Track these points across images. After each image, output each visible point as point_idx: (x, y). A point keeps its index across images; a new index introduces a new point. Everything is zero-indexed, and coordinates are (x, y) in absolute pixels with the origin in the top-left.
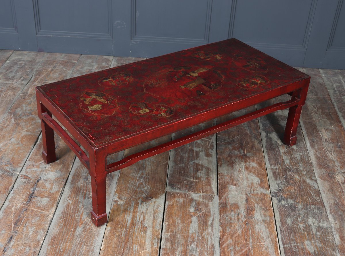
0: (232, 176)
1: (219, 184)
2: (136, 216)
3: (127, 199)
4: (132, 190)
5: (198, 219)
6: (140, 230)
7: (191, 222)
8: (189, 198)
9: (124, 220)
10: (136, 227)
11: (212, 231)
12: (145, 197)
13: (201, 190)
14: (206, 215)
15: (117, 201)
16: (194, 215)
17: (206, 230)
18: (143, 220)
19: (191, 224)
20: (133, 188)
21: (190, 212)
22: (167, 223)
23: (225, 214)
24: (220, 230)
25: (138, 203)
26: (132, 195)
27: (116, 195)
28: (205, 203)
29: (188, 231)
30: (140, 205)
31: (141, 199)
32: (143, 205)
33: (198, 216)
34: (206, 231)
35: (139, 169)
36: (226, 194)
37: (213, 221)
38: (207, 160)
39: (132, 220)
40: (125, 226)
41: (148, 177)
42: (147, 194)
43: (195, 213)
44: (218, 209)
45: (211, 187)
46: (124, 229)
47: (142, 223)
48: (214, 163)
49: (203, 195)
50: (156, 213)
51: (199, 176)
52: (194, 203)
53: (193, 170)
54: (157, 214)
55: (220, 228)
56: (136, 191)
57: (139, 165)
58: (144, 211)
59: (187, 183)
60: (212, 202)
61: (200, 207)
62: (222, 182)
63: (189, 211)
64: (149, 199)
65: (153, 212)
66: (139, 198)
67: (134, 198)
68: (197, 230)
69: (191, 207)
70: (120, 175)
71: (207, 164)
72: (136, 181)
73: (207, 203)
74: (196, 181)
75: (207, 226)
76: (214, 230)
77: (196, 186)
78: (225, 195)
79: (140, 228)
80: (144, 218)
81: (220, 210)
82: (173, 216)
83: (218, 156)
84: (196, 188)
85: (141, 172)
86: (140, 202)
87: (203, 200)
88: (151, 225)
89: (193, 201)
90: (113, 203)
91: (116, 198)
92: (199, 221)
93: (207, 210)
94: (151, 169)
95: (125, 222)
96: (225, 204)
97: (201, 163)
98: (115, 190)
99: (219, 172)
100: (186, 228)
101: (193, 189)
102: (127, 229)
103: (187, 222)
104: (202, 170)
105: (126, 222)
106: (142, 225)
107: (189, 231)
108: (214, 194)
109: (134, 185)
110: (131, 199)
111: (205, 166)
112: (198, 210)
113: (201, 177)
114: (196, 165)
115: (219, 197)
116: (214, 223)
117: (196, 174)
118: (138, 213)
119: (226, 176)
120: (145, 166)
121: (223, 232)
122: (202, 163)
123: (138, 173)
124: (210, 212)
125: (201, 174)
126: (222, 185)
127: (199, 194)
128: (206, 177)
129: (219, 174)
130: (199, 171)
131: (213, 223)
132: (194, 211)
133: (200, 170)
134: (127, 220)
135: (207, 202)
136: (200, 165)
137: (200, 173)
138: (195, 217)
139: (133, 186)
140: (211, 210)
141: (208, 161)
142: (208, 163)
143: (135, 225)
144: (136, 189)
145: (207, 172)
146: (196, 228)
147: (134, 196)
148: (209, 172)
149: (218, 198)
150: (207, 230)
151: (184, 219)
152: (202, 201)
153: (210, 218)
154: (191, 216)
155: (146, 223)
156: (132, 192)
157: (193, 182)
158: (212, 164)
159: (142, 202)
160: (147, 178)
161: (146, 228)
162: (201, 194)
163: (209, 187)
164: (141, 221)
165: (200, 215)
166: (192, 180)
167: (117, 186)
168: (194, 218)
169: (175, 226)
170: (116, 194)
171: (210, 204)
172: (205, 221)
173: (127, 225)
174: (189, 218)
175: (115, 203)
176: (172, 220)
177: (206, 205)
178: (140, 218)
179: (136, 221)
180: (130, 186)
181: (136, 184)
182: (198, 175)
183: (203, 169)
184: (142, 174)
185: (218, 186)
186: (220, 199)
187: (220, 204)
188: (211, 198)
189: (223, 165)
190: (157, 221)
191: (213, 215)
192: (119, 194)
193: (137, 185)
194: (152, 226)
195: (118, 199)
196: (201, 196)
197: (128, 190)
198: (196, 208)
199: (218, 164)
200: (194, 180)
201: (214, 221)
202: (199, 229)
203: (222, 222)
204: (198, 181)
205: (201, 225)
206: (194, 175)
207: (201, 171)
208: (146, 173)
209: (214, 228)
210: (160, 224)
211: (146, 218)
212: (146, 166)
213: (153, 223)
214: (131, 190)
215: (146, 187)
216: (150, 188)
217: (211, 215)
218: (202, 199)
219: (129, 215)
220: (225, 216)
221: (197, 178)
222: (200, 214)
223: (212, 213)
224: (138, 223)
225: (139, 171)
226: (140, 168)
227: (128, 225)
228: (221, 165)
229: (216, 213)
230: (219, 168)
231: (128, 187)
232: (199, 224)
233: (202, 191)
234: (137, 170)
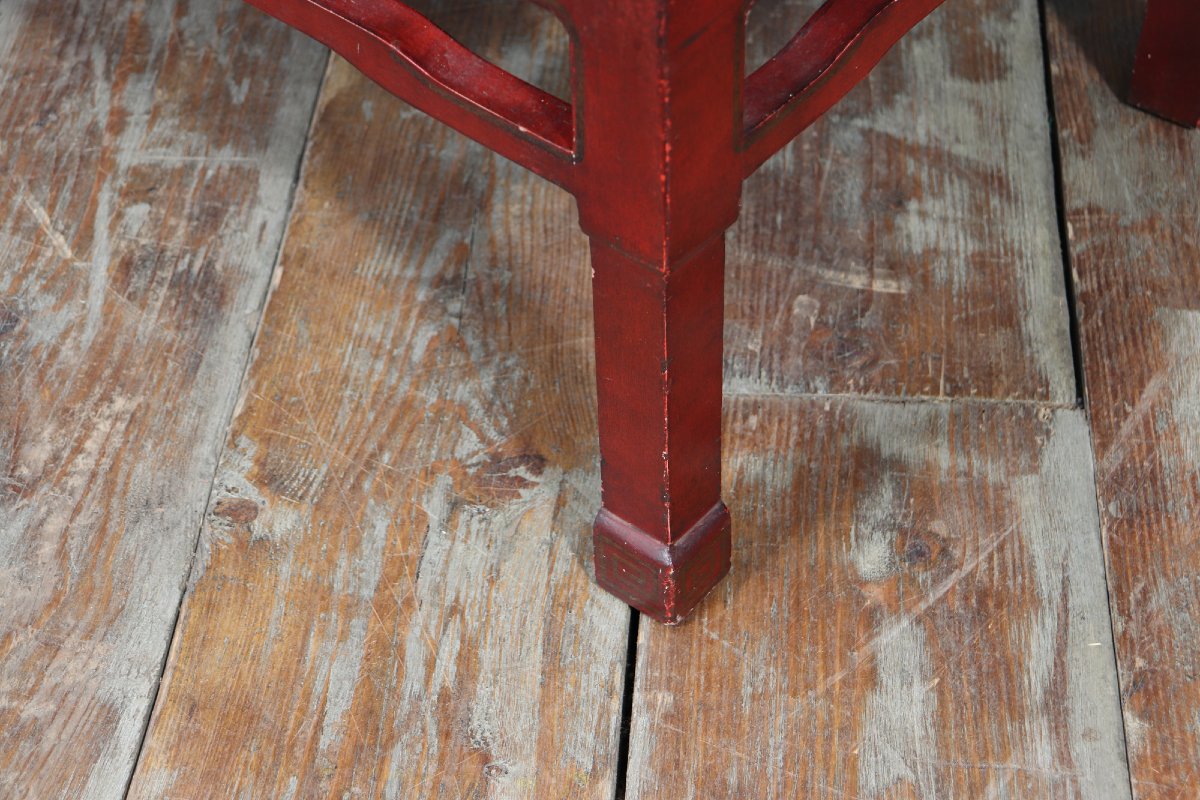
0: (1184, 226)
1: (1080, 306)
2: (400, 649)
3: (328, 481)
4: (374, 402)
5: (931, 638)
6: (428, 782)
7: (872, 678)
8: (844, 443)
9: (299, 691)
10: (398, 754)
11: (1064, 757)
12: (481, 456)
13: (938, 371)
14: (999, 605)
15: (240, 513)
16: (895, 611)
17: (1004, 756)
18: (461, 680)
19: (874, 700)
20: (380, 383)
21: (855, 583)
22: (665, 699)
23: (1161, 581)
24: (1133, 740)
25: (422, 517)
26: (371, 447)
27: (244, 452)
28: (983, 486)
29: (851, 764)
30: (433, 537)
31: (444, 480)
32: (461, 533)
33: (931, 613)
34: (1013, 765)
35: (438, 217)
36: (1152, 388)
37: (1061, 651)
38: (972, 102)
39: (366, 681)
40: (299, 752)
41: (507, 274)
42: (492, 434)
43: (900, 591)
44: (1093, 536)
45: (1019, 341)
46: (293, 782)
47: (451, 707)
48: (1029, 127)
49: (954, 416)
50: (568, 606)
51: (918, 249)
52: (887, 493)
53: (865, 198)
54: (582, 616)
55: (1134, 724)
56: (407, 405)
57: (434, 176)
58: (473, 594)
59: (822, 311)
60: (1034, 470)
61: (939, 527)
62: (1108, 285)
63: (852, 564)
64: (512, 473)
65: (541, 602)
66: (430, 473)
67: (388, 475)
68: (927, 752)
69: (865, 530)
70: (279, 271)
71: (970, 134)
72: (406, 316)
73: (1000, 488)
74: (893, 287)
75: (1011, 710)
76: (1080, 748)
77: (890, 338)
78: (1144, 405)
79: (432, 768)
80: (467, 659)
81: (1115, 549)
82: (711, 627)
83: (1054, 69)
84: (898, 351)
85: (448, 237)
86: (434, 508)
87: (962, 463)
88: (522, 726)
89: (875, 477)
90: (207, 530)
91: (239, 481)
92: (941, 663)
93: (1001, 548)
94: (527, 208)
95: (303, 710)
96: (1153, 479)
97: (921, 132)
98: (238, 411)
99: (1073, 203)
100: (830, 738)
101: (874, 362)
102: (317, 778)
103: (838, 677)
104: (938, 194)
105: (314, 706)
106: (446, 735)
107: (854, 769)
108: (1046, 396)
109: (392, 359)
110: (367, 485)
111: (958, 158)
112: (921, 554)
113: (931, 253)
114: (884, 156)
115: (1094, 420)
116: (1073, 672)
117: (889, 227)
118: (419, 617)
119: (1132, 228)
120: (481, 184)
121: (1167, 769)
122: (933, 128)
123: (428, 250)
124: (1032, 567)
125: (932, 227)
126: (1112, 310)
127: (923, 410)
128: (972, 246)
129: (1078, 212)
130: (913, 205)
131: (1064, 681)
132: (892, 563)
133: (917, 191)
134: (319, 688)
135: (994, 472)
136: (914, 150)
137: (923, 215)
138: (905, 623)
139: (380, 366)
140: (1038, 549)
141: (980, 112)
142: (983, 132)
143: (392, 739)
144: (405, 388)
145: (979, 210)
146: (919, 732)
147: (386, 457)
148: (995, 202)
149: (1087, 429)
150: (1015, 754)
151: (806, 649)
152: (953, 472)
153: (1036, 629)
154: (871, 620)
155: (485, 714)
156: (371, 416)
157: (868, 296)
158: (1011, 134)
159: (455, 506)
160: (496, 289)
161: (486, 759)
162: (943, 404)
163: (1000, 339)
164: (444, 696)
165: (942, 600)
166: (858, 282)
167: (257, 366)
168: (895, 632)
169: (730, 728)
170: (244, 441)
171: (1026, 494)
172: (997, 663)
173: (315, 739)
174: (850, 642)
175: (222, 532)
176: (709, 669)
177: (994, 510)
178: (430, 665)
179: (400, 698)
180: (359, 366)
181: (410, 347)
182: (908, 237)
183: (941, 183)
184: (462, 253)
185: (1081, 319)
186: (1103, 440)
187: (1111, 485)
188: (1029, 438)
189: (1101, 136)
190: (577, 686)
191: (1057, 595)
192: (267, 440)
193: (418, 354)
194: (535, 736)
195: (253, 494)
196: (944, 422)
197: (339, 401)
198: (903, 533)
199: (1064, 134)
200: (878, 286)
201: (1073, 654)
202: (942, 745)
203: (1140, 663)
204: (911, 294)
205: (960, 704)
206: (870, 239)
207: (931, 205)
208: (492, 242)
209: (1077, 723)
210: (604, 712)
211: (487, 655)
212: (491, 187)
213: (545, 703)
214: (366, 402)
215: (487, 363)
216: (517, 374)
217: (1036, 601)
218: (952, 450)
219: (344, 636)
220: (1160, 599)
221: (895, 266)
222: (941, 590)
223: (1047, 581)
224: (416, 712)
225: (433, 235)
226: (441, 202)
227: (324, 742)
228: (1086, 138)
229: (1077, 575)
230: (1077, 170)
231: (346, 379)
232: (940, 690)
233: (948, 379)
234: (416, 218)
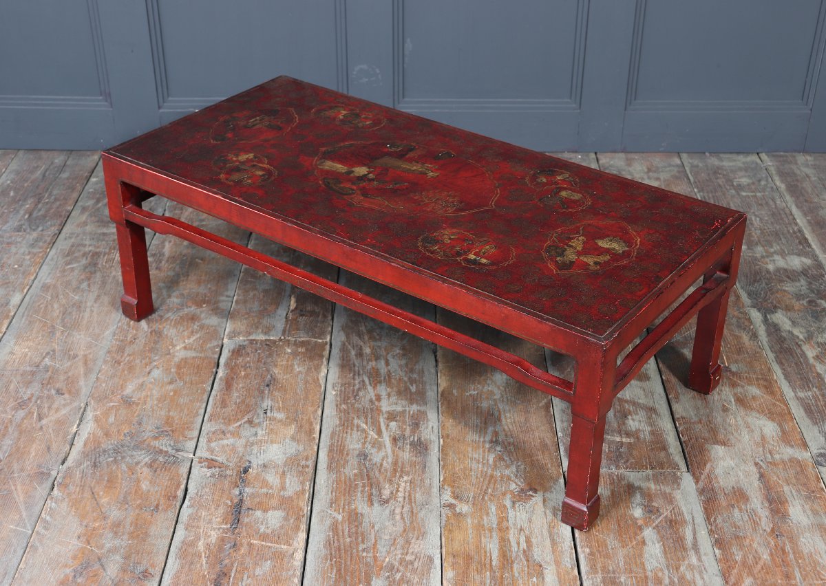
0: (710, 423)
1: (684, 445)
2: (509, 540)
3: (474, 498)
4: (482, 476)
5: (659, 532)
6: (526, 572)
7: (644, 543)
8: (623, 483)
9: (483, 552)
10: (515, 565)
11: (700, 560)
12: (518, 489)
13: (647, 463)
14: (676, 524)
15: (451, 506)
16: (647, 526)
17: (684, 560)
18: (528, 547)
19: (646, 548)
20: (482, 471)
21: (635, 520)
22: (587, 550)
23: (719, 516)
24: (717, 555)
25: (505, 506)
26: (484, 488)
27: (447, 490)
28: (665, 493)
29: (643, 564)
30: (510, 511)
31: (509, 496)
32: (517, 509)
33: (657, 526)
34: (686, 562)
35: (485, 423)
36: (708, 466)
37: (694, 535)
38: (641, 387)
39: (501, 548)
40: (488, 566)
41: (512, 440)
42: (519, 483)
43: (648, 521)
44: (698, 505)
45: (668, 455)
46: (488, 573)
47: (527, 554)
48: (660, 395)
49: (653, 475)
50: (554, 528)
51: (634, 430)
52: (638, 496)
53: (615, 415)
54: (558, 530)
55: (717, 551)
56: (492, 476)
57: (481, 412)
58: (525, 525)
59: (609, 448)
60: (679, 489)
61: (654, 504)
62: (691, 439)
63: (632, 514)
64: (528, 493)
65: (546, 526)
66: (504, 494)
67: (492, 495)
68: (663, 560)
69: (634, 506)
70: (441, 440)
71: (643, 397)
72: (484, 452)
73: (670, 494)
74: (628, 440)
75: (684, 549)
76: (703, 558)
77: (631, 454)
78: (707, 470)
79: (526, 569)
80: (528, 541)
81: (705, 508)
82: (596, 532)
83: (664, 378)
84: (634, 458)
85: (491, 429)
86: (508, 503)
87: (658, 487)
88: (548, 557)
89: (634, 492)
90: (443, 512)
91: (447, 497)
92: (662, 538)
93: (673, 509)
94: (513, 420)
95: (485, 556)
96: (713, 491)
97: (628, 396)
98: (442, 479)
99: (676, 416)
100: (636, 558)
101: (627, 461)
102: (495, 572)
103: (635, 543)
104: (637, 414)
105: (488, 555)
106: (528, 561)
107: (644, 565)
108: (679, 469)
109: (483, 464)
110: (486, 498)
111: (640, 404)
112: (651, 511)
113: (638, 431)
114: (618, 403)
115: (693, 475)
116: (698, 539)
117: (624, 424)
118: (512, 531)
119: (695, 423)
120: (496, 414)
121: (727, 561)
122: (632, 396)
123: (485, 433)
124: (683, 514)
125: (637, 423)
126: (693, 445)
127: (644, 474)
128: (649, 428)
129: (678, 419)
130: (630, 417)
131: (697, 542)
132: (644, 514)
133: (630, 413)
134: (488, 550)
135: (668, 490)
136: (626, 401)
137: (633, 420)
138: (650, 529)
139: (480, 466)
140: (684, 509)
141: (644, 390)
142: (646, 396)
143: (512, 562)
144: (489, 471)
145: (650, 418)
146: (659, 555)
147: (490, 490)
148: (654, 416)
149: (692, 478)
150: (686, 559)
151: (624, 536)
152: (655, 489)
153: (687, 529)
154: (640, 528)
155: (537, 554)
156: (482, 480)
157: (622, 443)
158: (654, 397)
159: (514, 503)
160: (509, 443)
161: (541, 566)
162: (650, 472)
163: (663, 454)
164: (524, 551)
165: (660, 522)
166: (618, 439)
167: (443, 466)
168: (648, 531)
169: (607, 556)
170: (446, 487)
171: (678, 495)
172: (678, 538)
173: (491, 563)
174: (636, 534)
175: (446, 511)
176: (598, 542)
177: (670, 499)
178: (518, 544)
179: (512, 552)
180: (474, 466)
181: (488, 460)
182: (630, 426)
183: (637, 411)
184: (496, 434)
185: (685, 448)
186: (697, 481)
187: (701, 492)
188: (676, 480)
189: (681, 397)
190: (562, 548)
191: (691, 520)
192: (453, 487)
193: (491, 462)
194: (553, 560)
195: (453, 501)
196: (651, 477)
197: (471, 476)
198: (645, 506)
199: (670, 396)
200: (624, 440)
201: (698, 535)
202: (667, 559)
203: (716, 536)
204: (634, 442)
205: (669, 549)
206: (619, 427)
207: (634, 417)
208: (504, 430)
209: (702, 552)
210: (571, 554)
211: (534, 541)
212: (500, 414)
213: (553, 552)
214: (479, 475)
215: (512, 464)
216: (522, 467)
217: (685, 522)
218: (655, 484)
219: (491, 537)
220: (719, 520)
221: (628, 435)
222: (659, 520)
223: (688, 518)
224: (517, 556)
225: (486, 428)
226: (485, 419)
227: (494, 563)
228: (677, 397)
229: (696, 515)
230: (675, 407)
231: (471, 470)
232: (663, 545)
233: (650, 465)
234: (479, 424)
